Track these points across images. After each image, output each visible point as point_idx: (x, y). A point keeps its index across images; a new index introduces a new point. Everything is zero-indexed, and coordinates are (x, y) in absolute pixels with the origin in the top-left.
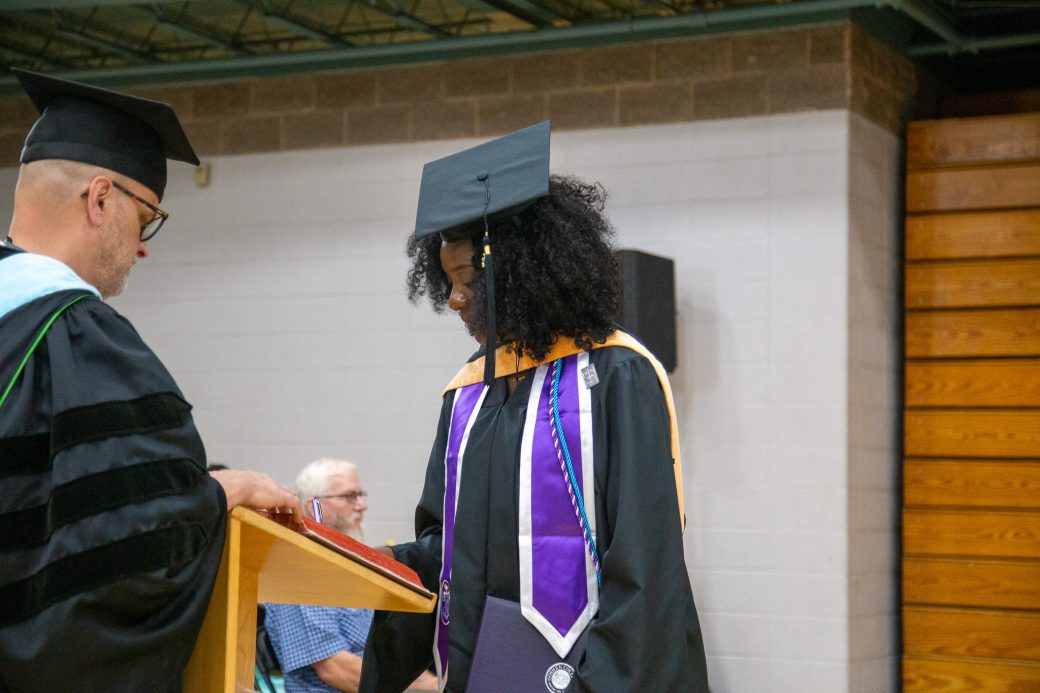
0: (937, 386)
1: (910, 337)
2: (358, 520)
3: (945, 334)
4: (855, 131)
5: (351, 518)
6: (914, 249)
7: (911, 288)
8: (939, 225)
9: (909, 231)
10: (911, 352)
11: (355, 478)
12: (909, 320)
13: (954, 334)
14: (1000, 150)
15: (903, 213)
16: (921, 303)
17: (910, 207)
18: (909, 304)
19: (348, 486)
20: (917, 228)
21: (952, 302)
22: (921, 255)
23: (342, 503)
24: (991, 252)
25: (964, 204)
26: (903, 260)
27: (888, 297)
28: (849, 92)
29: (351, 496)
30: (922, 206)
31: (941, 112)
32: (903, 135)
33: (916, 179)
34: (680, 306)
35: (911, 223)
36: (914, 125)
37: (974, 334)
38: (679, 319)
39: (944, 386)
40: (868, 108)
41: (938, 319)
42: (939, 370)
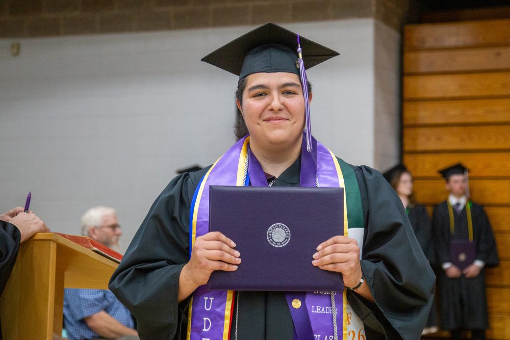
0: (420, 166)
2: (117, 240)
3: (424, 138)
4: (377, 29)
5: (113, 239)
6: (408, 94)
7: (408, 114)
8: (421, 81)
10: (406, 148)
11: (115, 217)
12: (406, 132)
13: (428, 139)
14: (451, 41)
15: (402, 74)
16: (412, 122)
17: (406, 70)
18: (406, 122)
19: (111, 222)
20: (409, 82)
21: (428, 122)
23: (109, 230)
24: (448, 95)
25: (435, 69)
26: (403, 100)
27: (395, 119)
28: (374, 9)
29: (114, 227)
30: (412, 71)
31: (422, 19)
32: (402, 32)
33: (409, 56)
35: (406, 79)
36: (408, 28)
37: (439, 139)
39: (424, 166)
40: (384, 17)
41: (420, 131)
42: (421, 158)
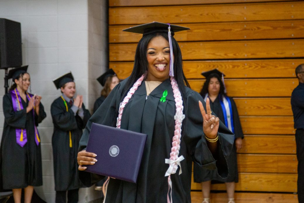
0: (121, 71)
1: (111, 54)
3: (124, 52)
6: (112, 21)
7: (111, 35)
8: (121, 11)
9: (110, 14)
10: (111, 59)
12: (111, 47)
13: (127, 52)
15: (108, 7)
16: (115, 41)
17: (110, 5)
18: (110, 41)
20: (113, 12)
21: (125, 41)
22: (114, 23)
24: (139, 22)
25: (130, 4)
26: (108, 25)
27: (104, 39)
30: (115, 5)
34: (23, 42)
35: (111, 10)
38: (23, 46)
39: (123, 71)
41: (120, 47)
